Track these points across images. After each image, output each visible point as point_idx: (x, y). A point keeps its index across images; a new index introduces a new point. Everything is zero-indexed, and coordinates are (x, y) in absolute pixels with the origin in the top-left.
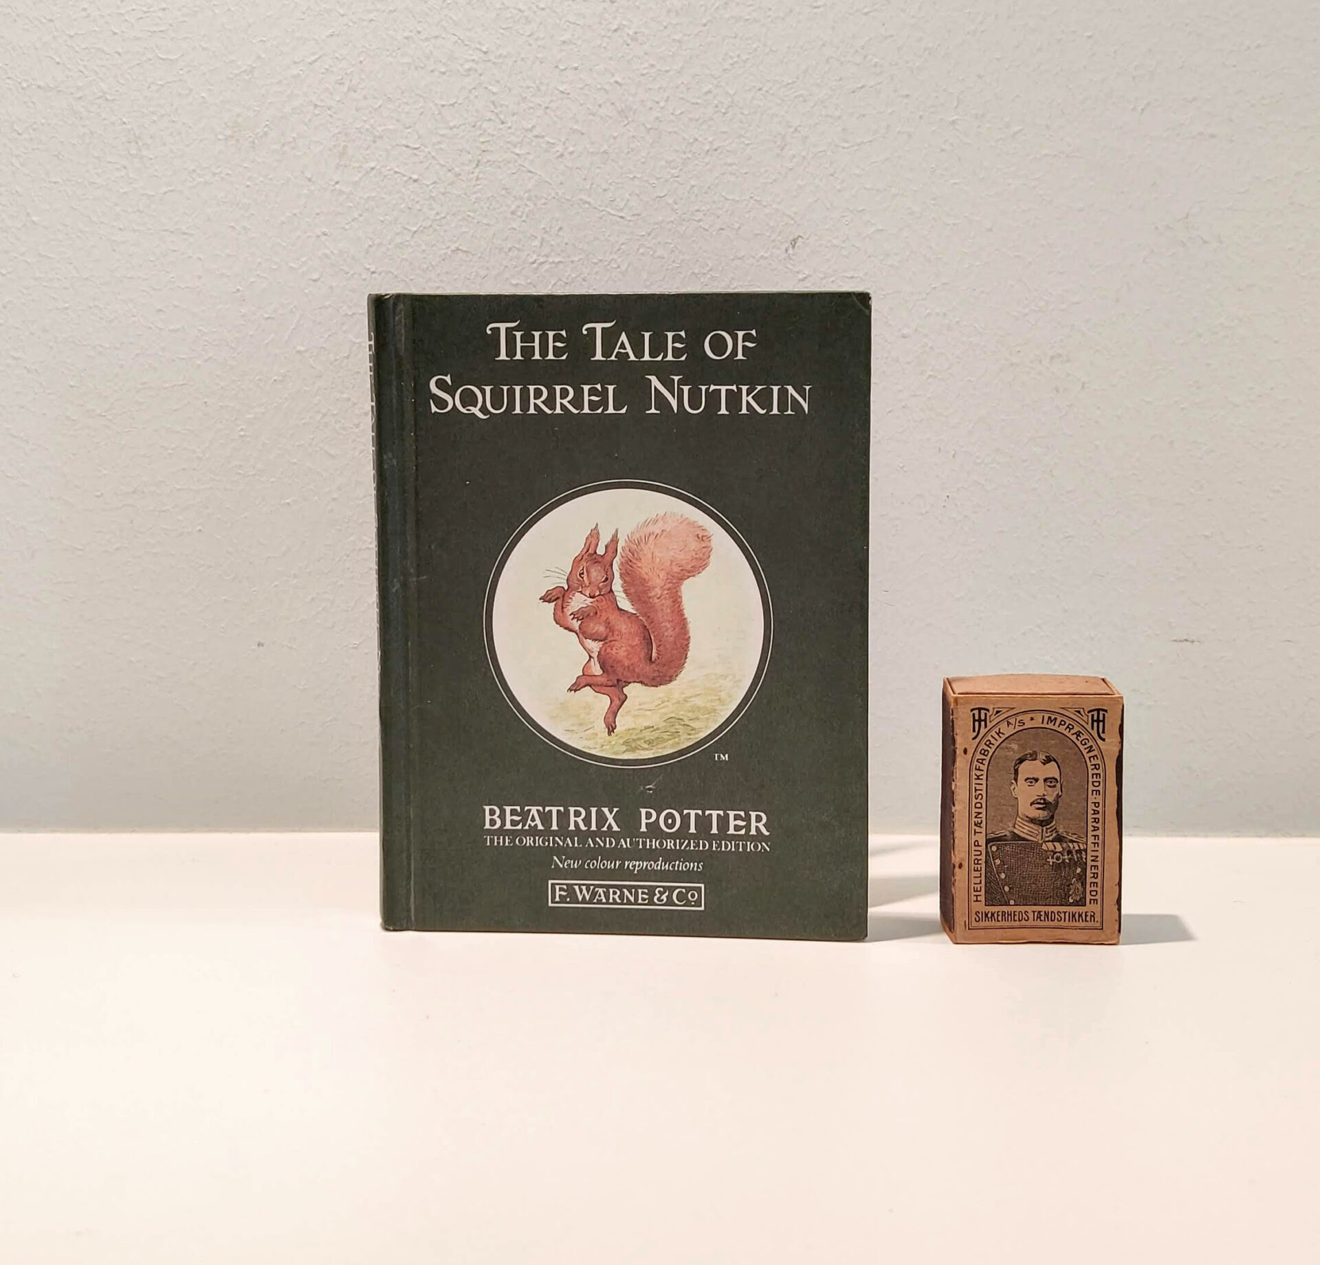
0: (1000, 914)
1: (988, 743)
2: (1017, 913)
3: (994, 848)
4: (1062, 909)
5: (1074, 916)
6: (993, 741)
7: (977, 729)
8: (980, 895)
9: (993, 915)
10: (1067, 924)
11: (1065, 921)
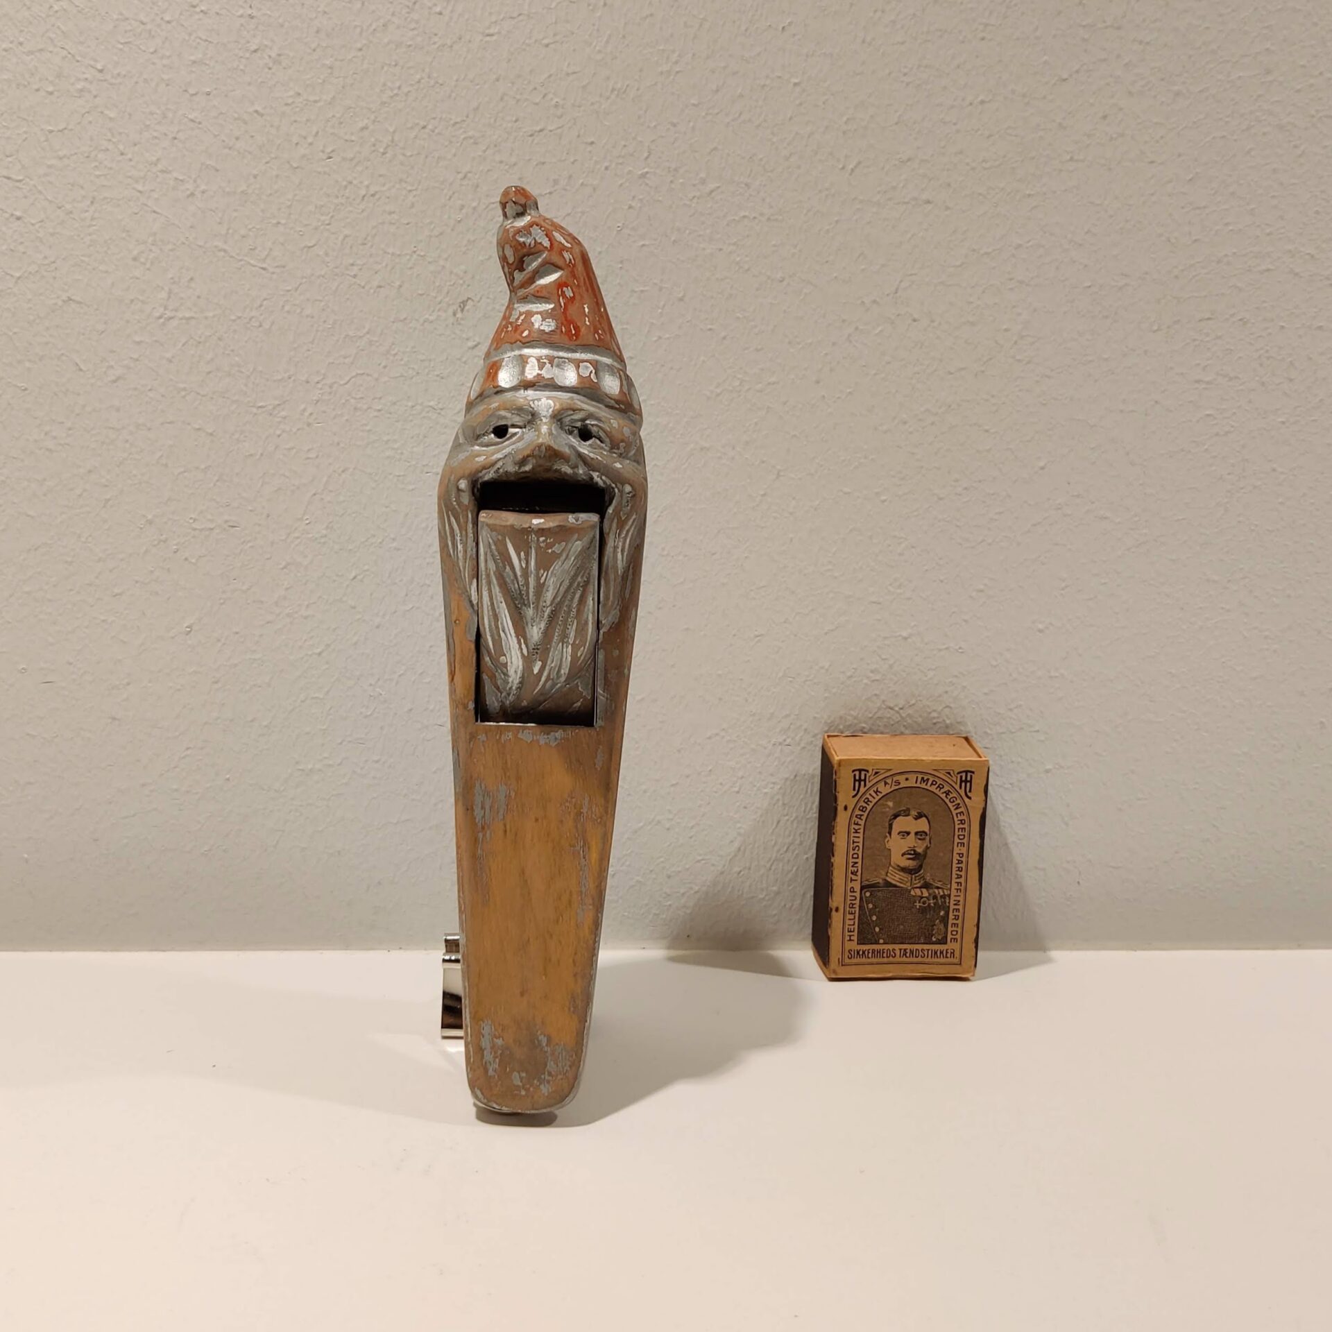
0: (871, 951)
1: (866, 801)
2: (885, 951)
3: (868, 894)
4: (926, 947)
5: (936, 953)
6: (871, 799)
7: (857, 788)
8: (853, 935)
9: (864, 952)
10: (929, 960)
11: (928, 957)
